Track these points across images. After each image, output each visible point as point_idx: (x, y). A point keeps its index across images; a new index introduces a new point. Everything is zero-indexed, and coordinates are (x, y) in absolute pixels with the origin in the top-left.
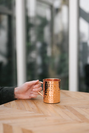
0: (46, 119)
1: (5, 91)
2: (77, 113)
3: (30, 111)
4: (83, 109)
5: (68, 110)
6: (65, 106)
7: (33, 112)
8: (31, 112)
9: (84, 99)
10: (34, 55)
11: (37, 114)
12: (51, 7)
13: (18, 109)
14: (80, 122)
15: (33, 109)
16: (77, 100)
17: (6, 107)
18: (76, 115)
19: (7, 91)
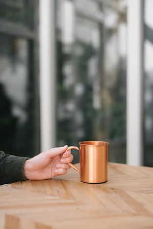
0: (78, 208)
1: (9, 161)
2: (130, 201)
3: (52, 195)
4: (141, 194)
5: (116, 195)
6: (112, 189)
7: (58, 198)
8: (54, 198)
9: (146, 178)
10: (71, 106)
11: (63, 201)
12: (101, 26)
13: (33, 191)
14: (134, 215)
15: (58, 192)
16: (134, 179)
17: (15, 188)
18: (128, 203)
19: (12, 161)
